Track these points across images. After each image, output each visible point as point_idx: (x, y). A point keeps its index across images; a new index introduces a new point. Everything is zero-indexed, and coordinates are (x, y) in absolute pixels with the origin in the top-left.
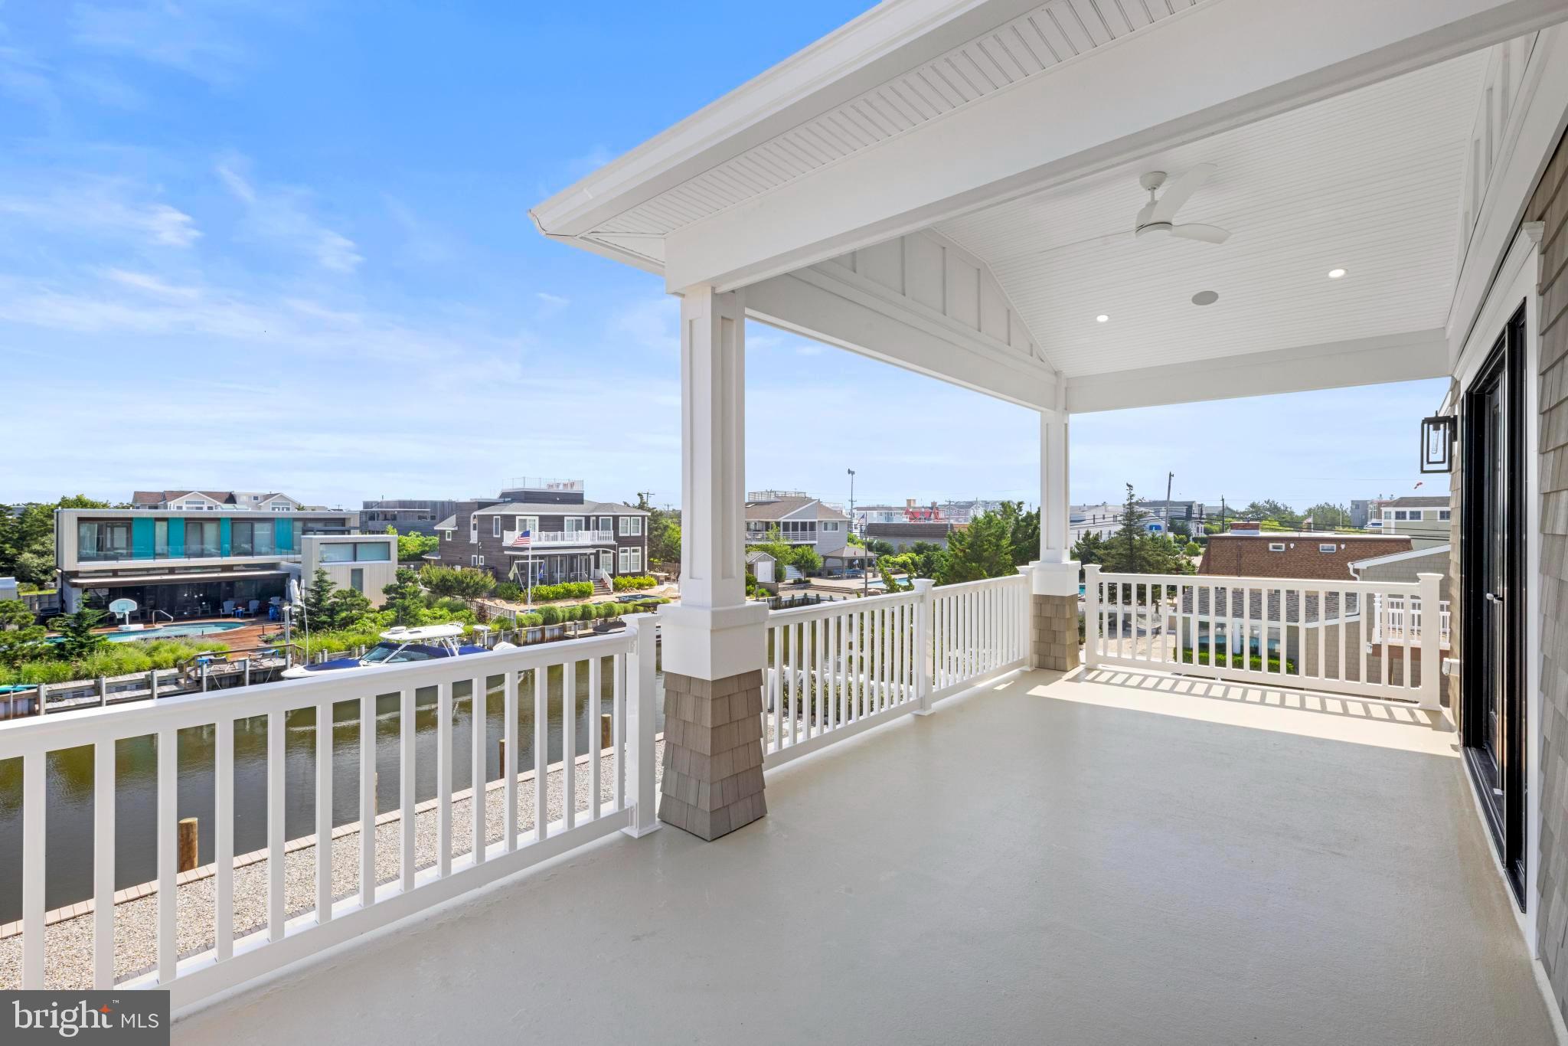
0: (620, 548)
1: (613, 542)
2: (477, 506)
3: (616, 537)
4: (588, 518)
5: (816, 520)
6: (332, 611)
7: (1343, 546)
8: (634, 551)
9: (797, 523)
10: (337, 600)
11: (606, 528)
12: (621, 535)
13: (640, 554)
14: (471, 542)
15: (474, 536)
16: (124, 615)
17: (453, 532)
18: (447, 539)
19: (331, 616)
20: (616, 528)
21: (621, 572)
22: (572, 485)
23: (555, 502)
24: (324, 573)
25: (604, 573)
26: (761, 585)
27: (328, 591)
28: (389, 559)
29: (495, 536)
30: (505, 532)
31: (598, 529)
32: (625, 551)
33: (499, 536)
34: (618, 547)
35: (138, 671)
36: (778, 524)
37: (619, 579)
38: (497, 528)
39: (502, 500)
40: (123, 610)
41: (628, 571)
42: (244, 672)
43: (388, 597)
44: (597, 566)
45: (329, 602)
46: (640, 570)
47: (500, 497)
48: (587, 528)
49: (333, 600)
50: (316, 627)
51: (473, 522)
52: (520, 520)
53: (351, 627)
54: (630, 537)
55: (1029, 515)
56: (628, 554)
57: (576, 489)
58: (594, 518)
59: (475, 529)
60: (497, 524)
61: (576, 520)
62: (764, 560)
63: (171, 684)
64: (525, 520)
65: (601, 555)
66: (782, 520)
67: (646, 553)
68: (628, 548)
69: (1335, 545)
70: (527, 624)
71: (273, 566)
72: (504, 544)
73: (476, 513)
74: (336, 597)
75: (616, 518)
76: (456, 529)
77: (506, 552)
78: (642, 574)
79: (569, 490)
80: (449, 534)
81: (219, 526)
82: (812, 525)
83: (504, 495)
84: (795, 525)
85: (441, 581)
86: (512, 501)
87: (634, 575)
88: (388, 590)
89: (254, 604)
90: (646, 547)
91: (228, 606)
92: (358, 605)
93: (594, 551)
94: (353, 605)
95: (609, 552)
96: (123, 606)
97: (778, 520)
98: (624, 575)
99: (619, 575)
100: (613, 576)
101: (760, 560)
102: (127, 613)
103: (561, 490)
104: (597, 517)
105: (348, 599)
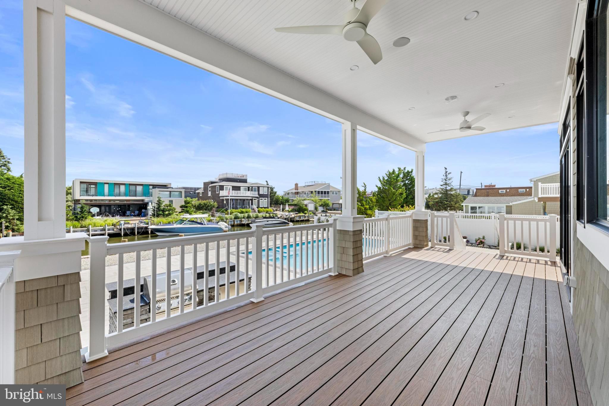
0: (260, 198)
1: (258, 196)
2: (210, 183)
3: (259, 194)
4: (249, 188)
5: (329, 191)
6: (163, 211)
7: (528, 190)
8: (265, 199)
9: (323, 191)
10: (165, 207)
11: (255, 191)
12: (260, 193)
13: (267, 200)
14: (209, 196)
15: (210, 194)
16: (95, 213)
17: (202, 193)
18: (200, 195)
19: (163, 212)
20: (259, 191)
21: (260, 206)
22: (243, 176)
23: (237, 182)
24: (160, 198)
25: (255, 207)
26: (310, 211)
27: (162, 204)
28: (181, 197)
29: (217, 193)
30: (220, 191)
31: (252, 191)
32: (262, 199)
33: (218, 193)
34: (259, 198)
35: (101, 226)
36: (316, 191)
37: (260, 209)
38: (217, 190)
39: (219, 181)
40: (95, 211)
41: (263, 206)
42: (135, 227)
43: (181, 209)
44: (252, 204)
45: (162, 208)
46: (267, 206)
47: (219, 180)
48: (249, 190)
49: (164, 207)
50: (158, 216)
51: (209, 189)
52: (225, 187)
53: (170, 216)
54: (264, 194)
55: (408, 172)
56: (263, 200)
57: (244, 178)
58: (251, 187)
59: (210, 191)
60: (217, 189)
61: (245, 188)
62: (311, 203)
63: (111, 230)
64: (227, 187)
65: (253, 200)
66: (317, 190)
67: (269, 200)
68: (263, 198)
69: (525, 190)
70: (229, 219)
71: (143, 200)
72: (220, 195)
73: (210, 185)
74: (164, 206)
75: (259, 187)
76: (203, 191)
77: (221, 198)
78: (268, 208)
79: (242, 178)
80: (201, 194)
81: (125, 186)
82: (328, 192)
83: (220, 180)
84: (322, 192)
85: (199, 205)
86: (223, 181)
87: (265, 208)
88: (181, 207)
89: (137, 212)
90: (269, 198)
91: (128, 213)
92: (172, 209)
93: (251, 198)
94: (170, 209)
95: (256, 199)
96: (95, 210)
97: (316, 190)
98: (262, 208)
99: (260, 207)
100: (258, 208)
101: (309, 203)
102: (96, 213)
103: (239, 178)
104: (252, 187)
105: (169, 207)
